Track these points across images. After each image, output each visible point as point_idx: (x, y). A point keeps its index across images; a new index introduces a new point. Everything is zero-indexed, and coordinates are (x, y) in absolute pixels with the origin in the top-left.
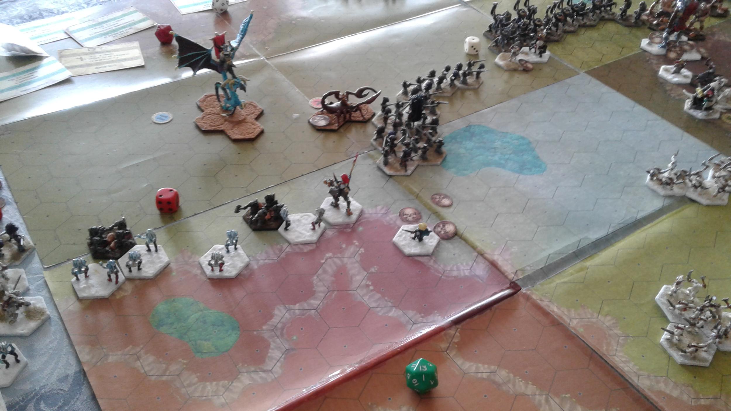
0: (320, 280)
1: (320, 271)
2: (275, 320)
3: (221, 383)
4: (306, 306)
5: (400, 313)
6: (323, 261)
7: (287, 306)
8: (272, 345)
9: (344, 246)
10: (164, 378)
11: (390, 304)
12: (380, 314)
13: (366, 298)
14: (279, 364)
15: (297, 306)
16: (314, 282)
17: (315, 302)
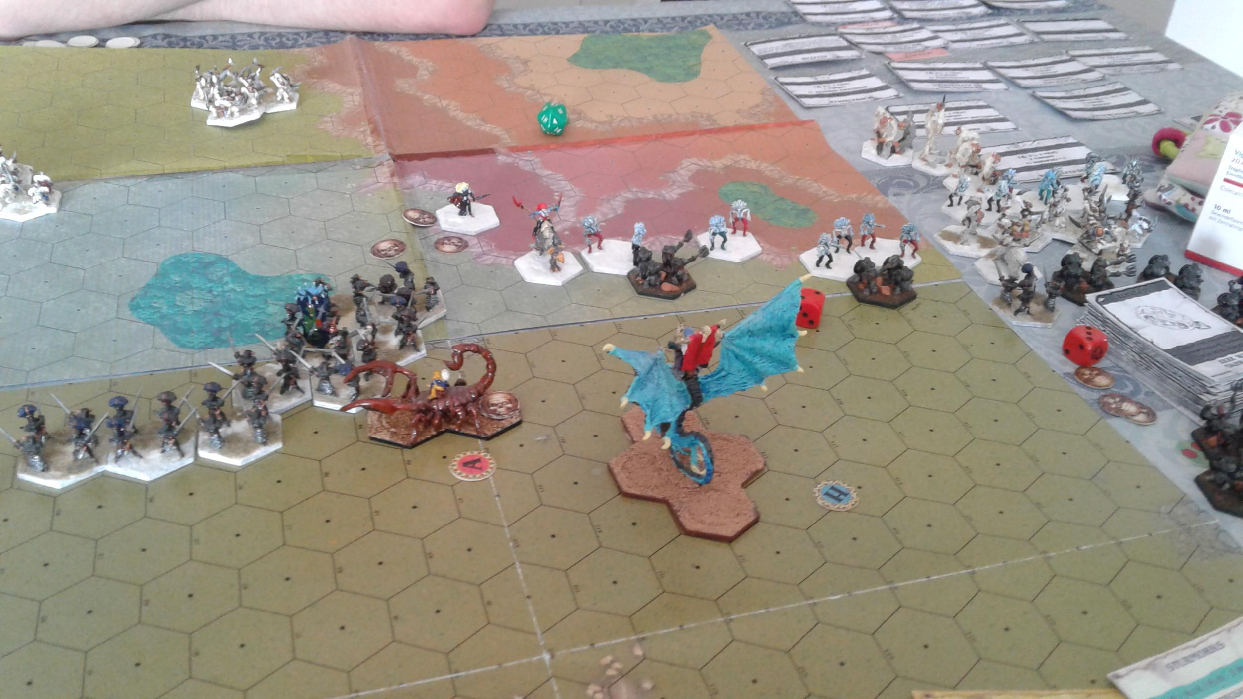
0: (615, 209)
1: (611, 216)
2: (679, 191)
3: (742, 166)
4: (640, 195)
5: (537, 171)
6: (603, 224)
7: (662, 198)
8: (686, 178)
9: (567, 233)
10: (797, 177)
11: (544, 179)
12: (560, 175)
13: (569, 188)
14: (683, 166)
15: (650, 196)
16: (621, 209)
17: (630, 196)
